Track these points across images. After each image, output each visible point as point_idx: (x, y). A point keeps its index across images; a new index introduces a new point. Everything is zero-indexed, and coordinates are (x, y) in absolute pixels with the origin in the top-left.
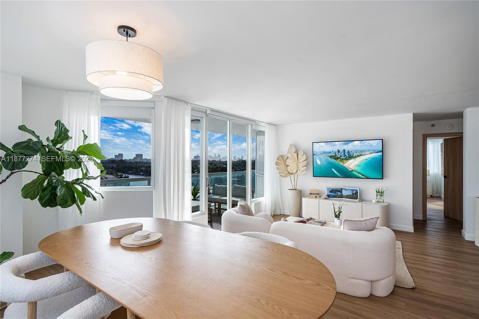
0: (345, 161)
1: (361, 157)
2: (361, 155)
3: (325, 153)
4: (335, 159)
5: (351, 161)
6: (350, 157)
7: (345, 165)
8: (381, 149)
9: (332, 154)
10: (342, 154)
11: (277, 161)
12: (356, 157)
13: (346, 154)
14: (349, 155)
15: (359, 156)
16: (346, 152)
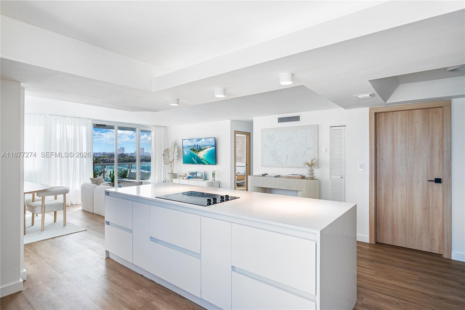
0: (198, 153)
1: (205, 150)
2: (205, 148)
3: (188, 146)
4: (193, 151)
5: (201, 152)
6: (200, 150)
7: (198, 155)
8: (214, 145)
9: (192, 148)
10: (197, 148)
11: (164, 152)
12: (203, 150)
13: (199, 148)
14: (200, 148)
15: (204, 149)
16: (199, 146)
